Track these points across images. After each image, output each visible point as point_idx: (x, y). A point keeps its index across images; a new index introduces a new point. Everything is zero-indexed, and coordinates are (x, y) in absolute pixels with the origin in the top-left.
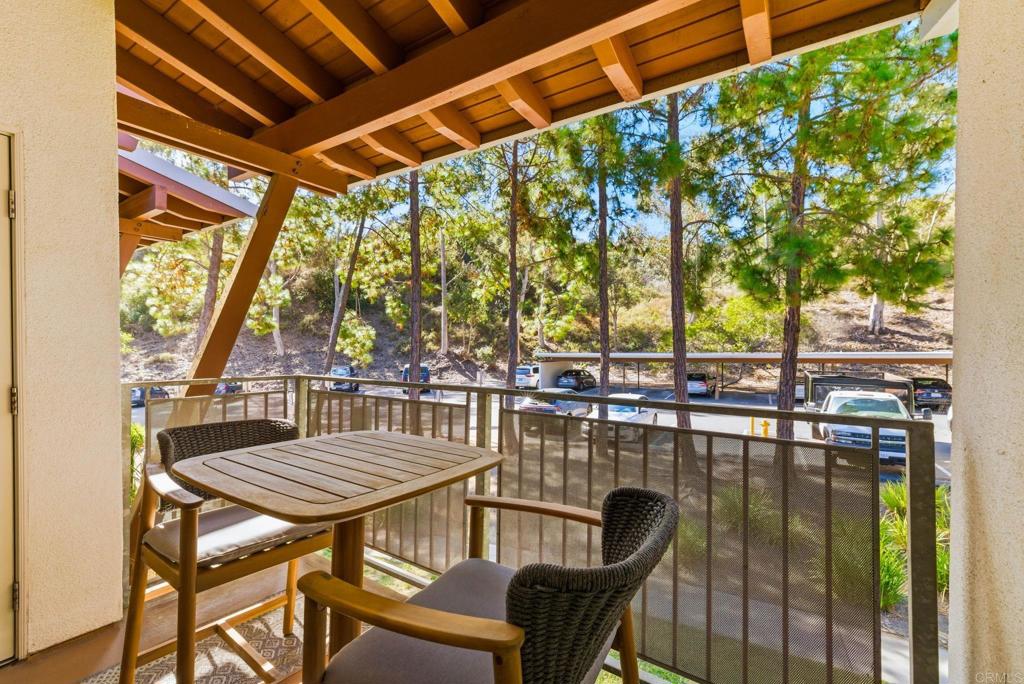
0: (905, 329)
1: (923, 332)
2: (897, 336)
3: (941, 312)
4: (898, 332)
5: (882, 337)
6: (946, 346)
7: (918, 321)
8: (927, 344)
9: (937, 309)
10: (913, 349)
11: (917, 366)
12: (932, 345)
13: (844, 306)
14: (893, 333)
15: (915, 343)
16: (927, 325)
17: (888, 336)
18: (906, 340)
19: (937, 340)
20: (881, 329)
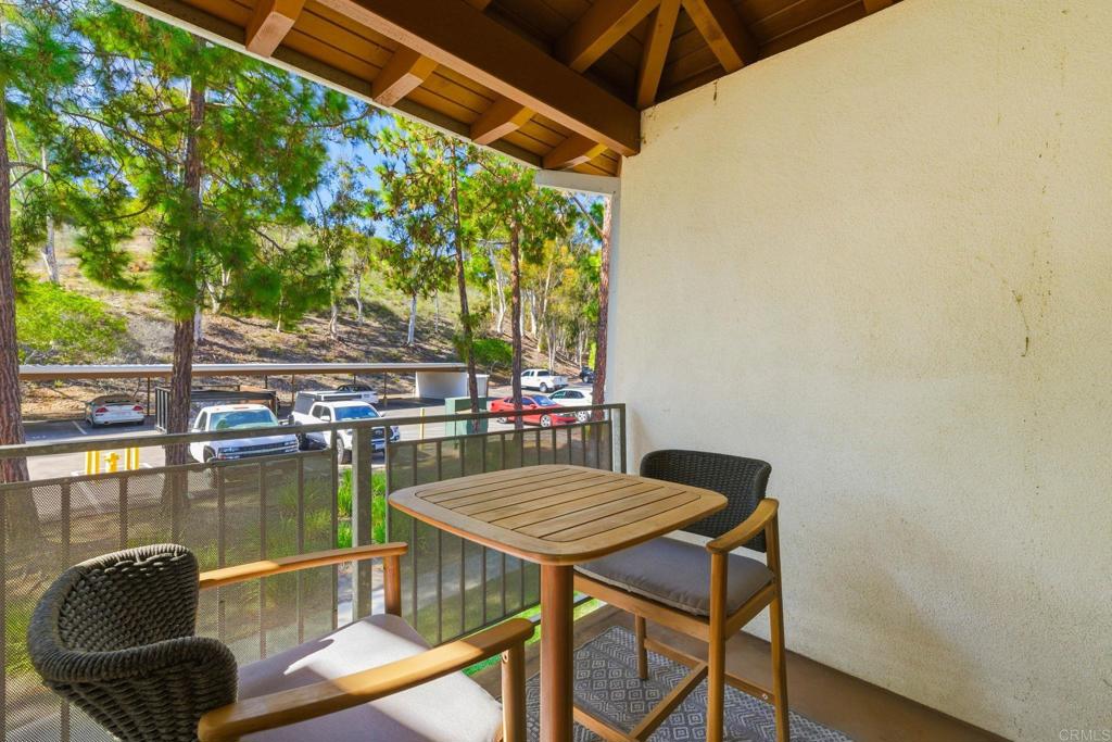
0: (221, 341)
1: (238, 345)
2: (215, 347)
3: (251, 327)
4: (216, 344)
5: (201, 348)
6: (256, 359)
7: (232, 333)
8: (242, 356)
9: (247, 324)
10: (231, 361)
11: (234, 377)
12: (245, 357)
13: (157, 311)
14: (211, 344)
15: (231, 354)
16: (241, 338)
17: (207, 347)
18: (222, 351)
19: (250, 353)
20: (199, 340)
